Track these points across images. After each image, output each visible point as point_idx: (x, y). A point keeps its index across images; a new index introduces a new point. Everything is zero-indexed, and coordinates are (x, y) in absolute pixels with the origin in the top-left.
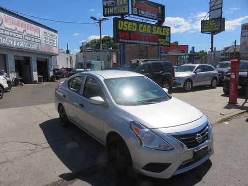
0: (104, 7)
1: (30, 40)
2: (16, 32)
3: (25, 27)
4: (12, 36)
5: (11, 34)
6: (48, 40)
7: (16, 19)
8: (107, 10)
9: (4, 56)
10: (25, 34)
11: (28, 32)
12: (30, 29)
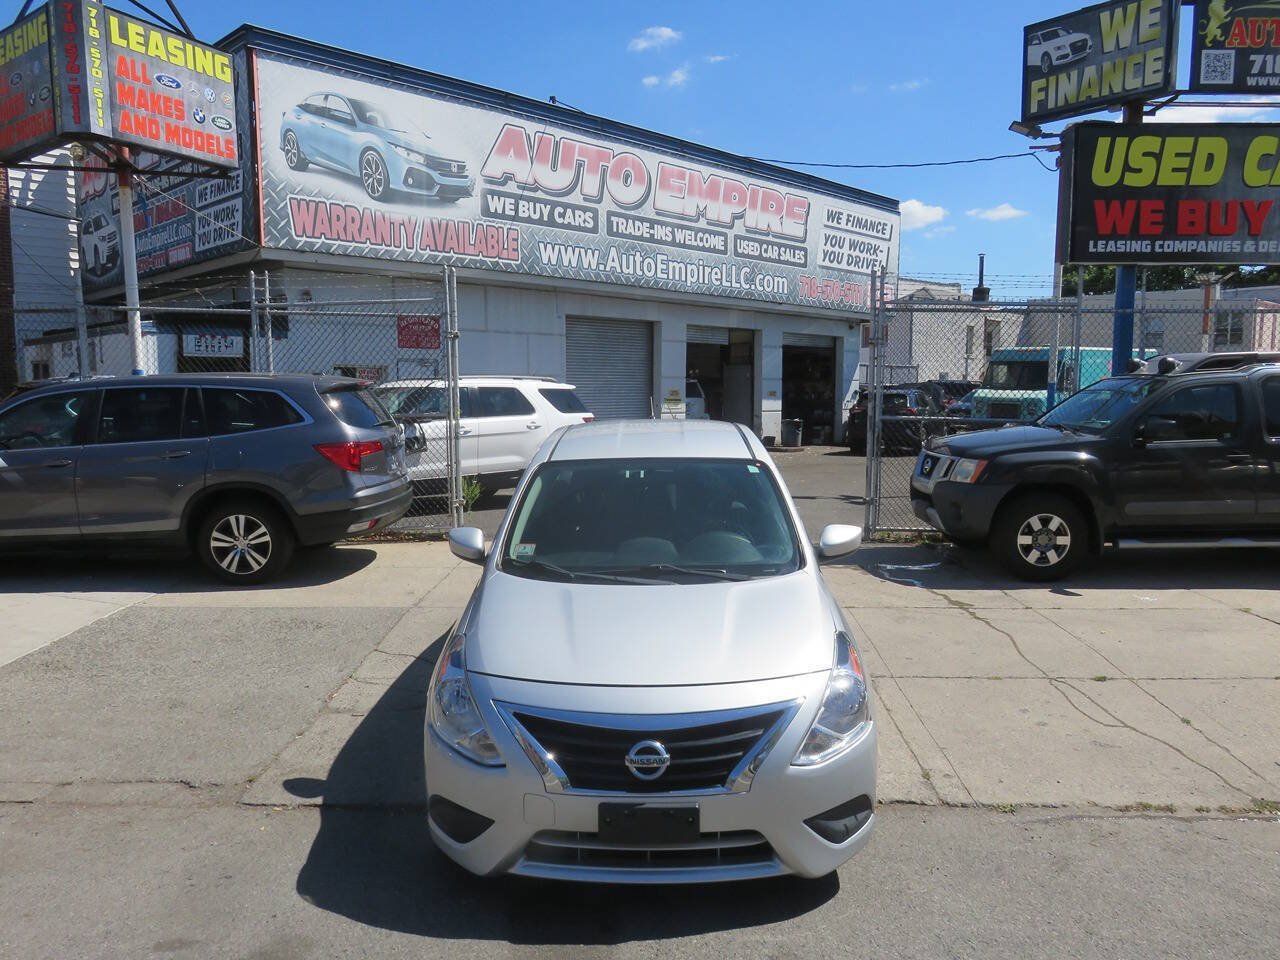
0: (1030, 73)
1: (760, 257)
2: (702, 224)
3: (742, 202)
4: (684, 246)
5: (680, 236)
6: (846, 250)
7: (706, 171)
8: (1045, 89)
9: (650, 327)
10: (739, 228)
11: (757, 218)
12: (765, 208)
